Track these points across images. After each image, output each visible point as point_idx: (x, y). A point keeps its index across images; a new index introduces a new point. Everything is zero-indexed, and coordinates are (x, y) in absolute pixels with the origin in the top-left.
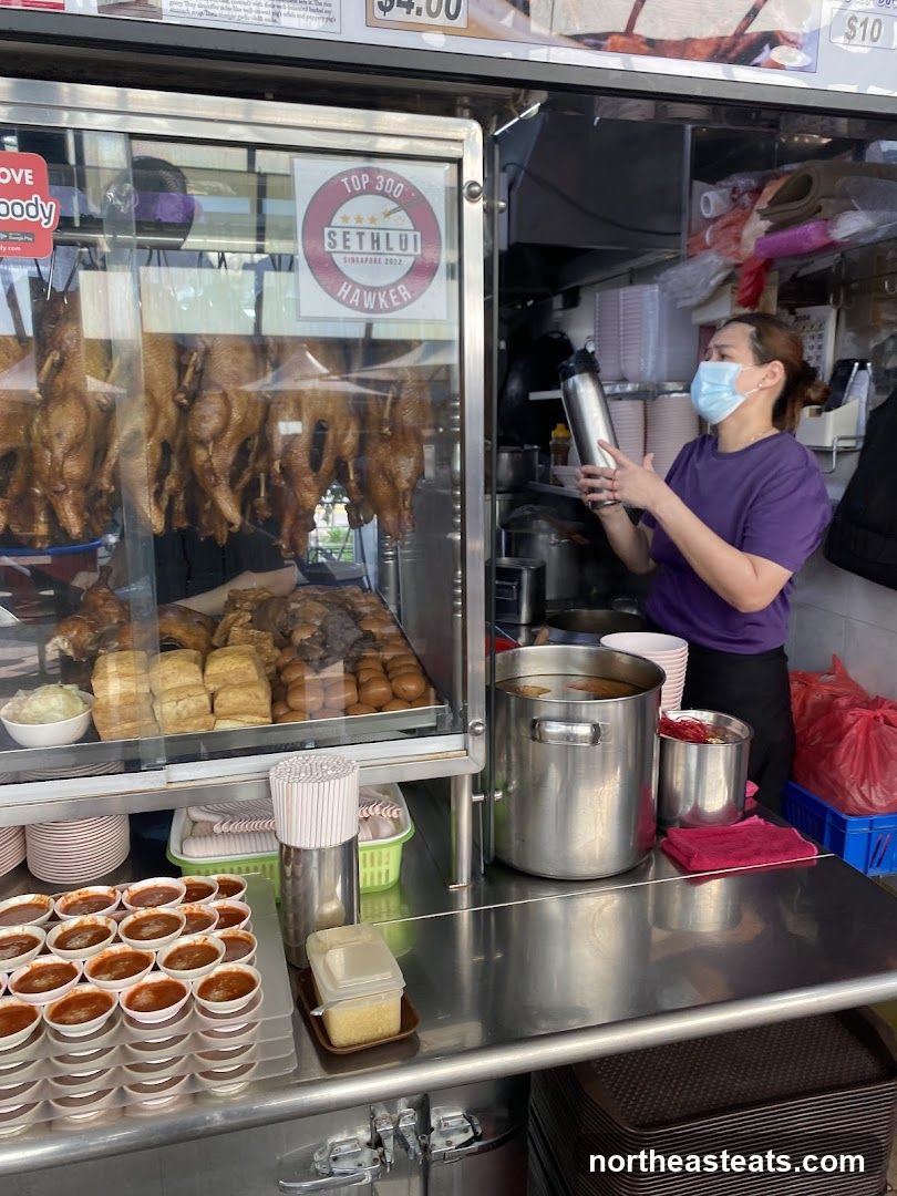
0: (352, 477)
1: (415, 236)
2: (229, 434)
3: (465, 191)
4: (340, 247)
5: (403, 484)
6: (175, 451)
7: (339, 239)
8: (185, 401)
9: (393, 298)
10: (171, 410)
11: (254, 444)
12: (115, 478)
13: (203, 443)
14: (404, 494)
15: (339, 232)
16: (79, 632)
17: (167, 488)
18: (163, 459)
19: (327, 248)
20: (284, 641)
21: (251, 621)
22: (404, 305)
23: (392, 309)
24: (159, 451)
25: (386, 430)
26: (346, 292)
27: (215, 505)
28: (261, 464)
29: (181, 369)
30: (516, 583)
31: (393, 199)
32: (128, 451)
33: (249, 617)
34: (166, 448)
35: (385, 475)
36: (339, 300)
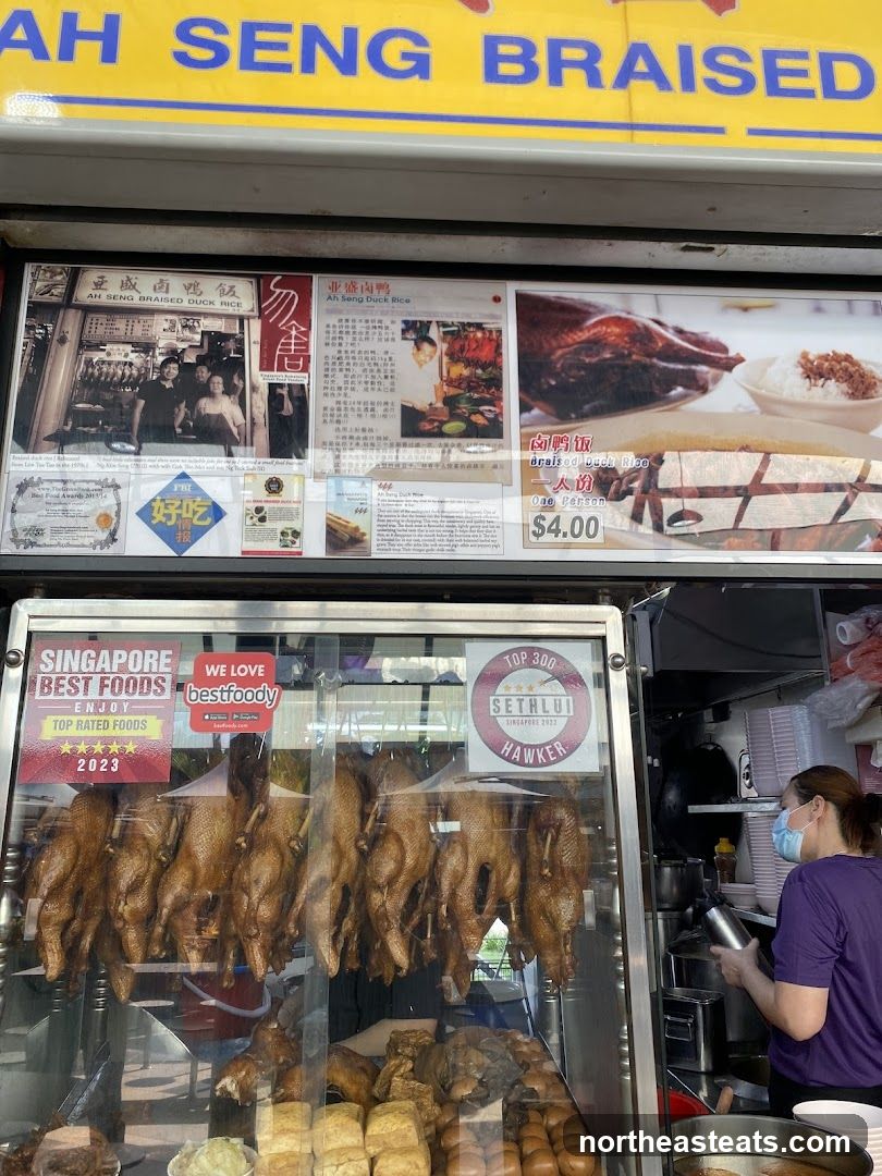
0: (513, 919)
1: (568, 701)
2: (402, 879)
3: (609, 662)
4: (503, 712)
5: (565, 927)
6: (353, 895)
7: (502, 705)
8: (365, 847)
9: (550, 753)
10: (353, 855)
11: (423, 889)
12: (300, 923)
13: (379, 888)
14: (565, 937)
15: (502, 699)
16: (247, 1073)
17: (343, 930)
18: (342, 900)
19: (492, 714)
20: (443, 1097)
21: (412, 1070)
22: (560, 759)
23: (549, 763)
24: (340, 894)
25: (546, 871)
26: (509, 750)
27: (384, 946)
28: (428, 905)
29: (364, 816)
30: (691, 1021)
31: (548, 671)
32: (314, 897)
33: (410, 1065)
34: (346, 890)
35: (545, 916)
36: (502, 757)
